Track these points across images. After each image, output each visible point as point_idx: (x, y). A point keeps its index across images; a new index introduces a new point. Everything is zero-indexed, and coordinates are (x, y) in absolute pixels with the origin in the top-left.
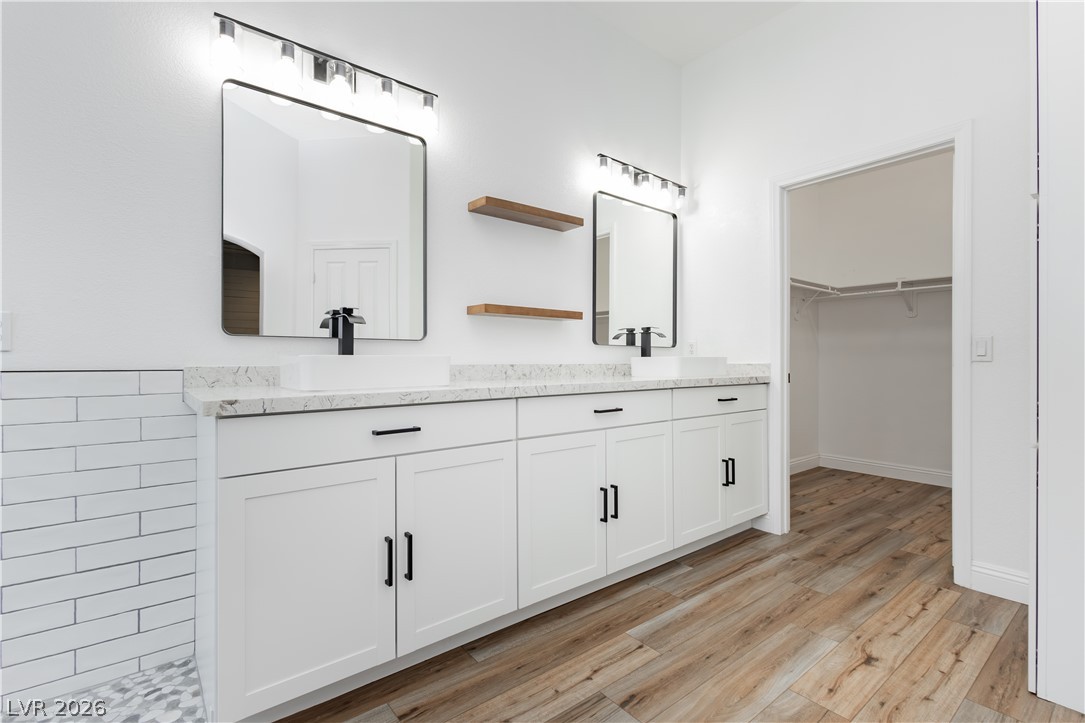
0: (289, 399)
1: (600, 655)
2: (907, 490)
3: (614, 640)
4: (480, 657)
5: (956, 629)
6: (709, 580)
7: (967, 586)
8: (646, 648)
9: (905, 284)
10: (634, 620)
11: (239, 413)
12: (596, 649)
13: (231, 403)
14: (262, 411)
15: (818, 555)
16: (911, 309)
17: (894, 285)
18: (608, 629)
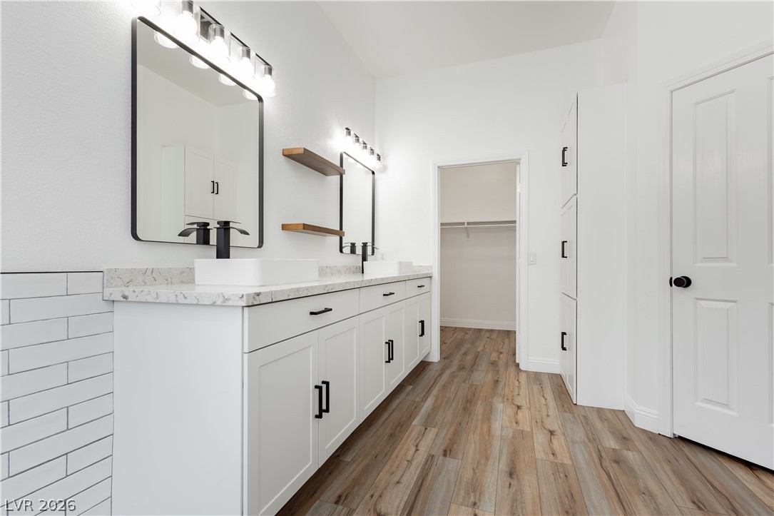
0: (282, 291)
1: (410, 438)
2: (471, 332)
3: (410, 429)
4: (348, 458)
5: (536, 388)
6: (426, 390)
7: (526, 370)
8: (429, 428)
9: (468, 223)
10: (411, 417)
11: (262, 302)
12: (406, 436)
13: (258, 294)
14: (270, 301)
15: (461, 368)
16: (468, 237)
17: (463, 224)
18: (402, 426)
